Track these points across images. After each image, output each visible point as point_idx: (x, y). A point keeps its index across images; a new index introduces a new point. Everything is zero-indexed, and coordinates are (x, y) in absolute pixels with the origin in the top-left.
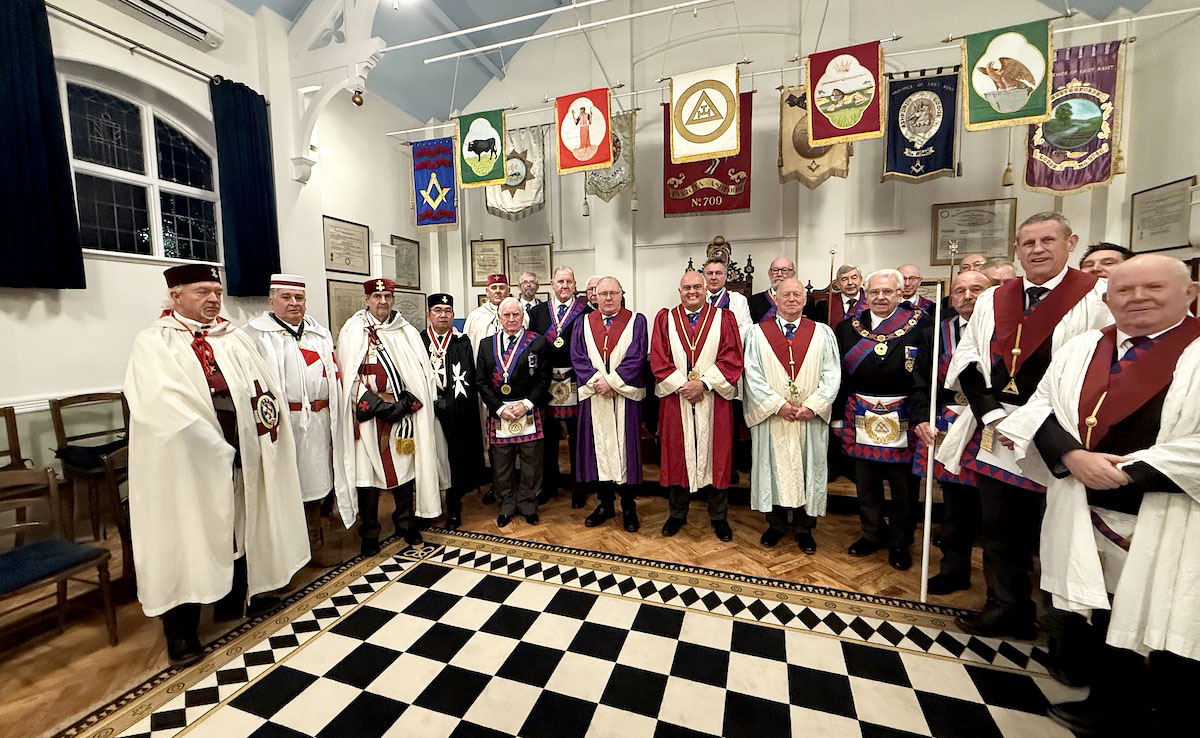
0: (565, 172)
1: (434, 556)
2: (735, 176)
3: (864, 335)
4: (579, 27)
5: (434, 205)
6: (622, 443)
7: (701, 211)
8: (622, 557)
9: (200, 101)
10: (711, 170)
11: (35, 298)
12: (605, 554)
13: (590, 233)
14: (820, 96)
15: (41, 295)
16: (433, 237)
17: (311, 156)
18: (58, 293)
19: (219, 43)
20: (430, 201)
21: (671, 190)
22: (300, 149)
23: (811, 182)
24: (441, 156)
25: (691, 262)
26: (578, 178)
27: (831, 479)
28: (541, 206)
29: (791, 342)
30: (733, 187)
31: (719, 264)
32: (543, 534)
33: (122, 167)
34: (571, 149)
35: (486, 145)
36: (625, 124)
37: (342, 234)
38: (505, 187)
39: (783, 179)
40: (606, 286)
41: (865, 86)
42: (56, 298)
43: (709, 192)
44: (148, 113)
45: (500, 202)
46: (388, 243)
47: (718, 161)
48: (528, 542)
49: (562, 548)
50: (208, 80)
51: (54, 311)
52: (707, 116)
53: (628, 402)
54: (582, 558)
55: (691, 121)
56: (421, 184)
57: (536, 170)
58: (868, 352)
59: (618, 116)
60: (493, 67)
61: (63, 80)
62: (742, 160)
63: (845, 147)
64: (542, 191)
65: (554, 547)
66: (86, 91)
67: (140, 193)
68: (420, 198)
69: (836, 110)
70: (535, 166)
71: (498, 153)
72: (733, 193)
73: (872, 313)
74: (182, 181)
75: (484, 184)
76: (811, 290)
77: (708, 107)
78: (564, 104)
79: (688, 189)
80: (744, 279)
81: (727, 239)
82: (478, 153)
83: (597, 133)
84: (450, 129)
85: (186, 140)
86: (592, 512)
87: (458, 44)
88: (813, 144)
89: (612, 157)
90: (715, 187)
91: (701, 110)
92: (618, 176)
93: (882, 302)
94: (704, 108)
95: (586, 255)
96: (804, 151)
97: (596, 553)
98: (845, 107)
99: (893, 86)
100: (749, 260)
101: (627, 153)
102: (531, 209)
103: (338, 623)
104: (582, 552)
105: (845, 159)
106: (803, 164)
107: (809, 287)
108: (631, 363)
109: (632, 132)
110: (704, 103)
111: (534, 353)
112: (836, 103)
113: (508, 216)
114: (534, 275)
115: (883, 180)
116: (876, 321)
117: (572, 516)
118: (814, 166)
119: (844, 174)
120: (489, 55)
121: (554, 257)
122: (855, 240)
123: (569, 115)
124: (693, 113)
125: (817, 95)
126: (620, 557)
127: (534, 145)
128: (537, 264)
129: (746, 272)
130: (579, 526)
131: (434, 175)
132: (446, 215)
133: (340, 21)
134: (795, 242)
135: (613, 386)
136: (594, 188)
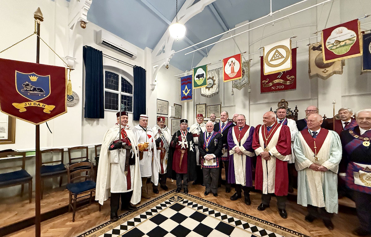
0: (226, 81)
1: (180, 201)
2: (290, 78)
3: (356, 137)
4: (231, 37)
5: (186, 94)
6: (244, 171)
7: (275, 91)
8: (244, 214)
9: (131, 72)
10: (279, 76)
11: (95, 121)
12: (238, 212)
13: (234, 101)
14: (328, 44)
15: (96, 120)
16: (186, 104)
17: (155, 83)
18: (99, 119)
19: (136, 57)
20: (185, 93)
21: (263, 85)
22: (152, 81)
23: (324, 77)
24: (189, 81)
25: (271, 109)
26: (230, 83)
27: (340, 197)
28: (218, 93)
29: (315, 139)
30: (288, 82)
31: (283, 109)
32: (215, 200)
33: (114, 89)
34: (228, 74)
35: (201, 76)
36: (246, 65)
37: (162, 104)
38: (207, 88)
39: (311, 77)
40: (240, 117)
41: (351, 37)
42: (98, 121)
43: (279, 84)
44: (120, 76)
45: (205, 92)
46: (173, 106)
47: (282, 73)
48: (210, 202)
49: (222, 206)
50: (133, 67)
51: (98, 124)
52: (278, 58)
53: (247, 157)
54: (229, 212)
55: (272, 60)
56: (183, 89)
57: (216, 82)
58: (359, 145)
59: (244, 63)
60: (204, 53)
61: (104, 70)
62: (293, 71)
63: (341, 62)
64: (218, 88)
65: (219, 205)
66: (109, 72)
67: (117, 95)
68: (182, 93)
69: (337, 48)
70: (216, 81)
71: (205, 77)
72: (288, 84)
73: (359, 127)
74: (126, 92)
75: (200, 87)
76: (326, 119)
77: (278, 55)
78: (226, 61)
79: (270, 84)
80: (294, 115)
81: (286, 101)
82: (199, 78)
83: (237, 68)
84: (191, 73)
85: (127, 82)
86: (233, 195)
87: (194, 48)
88: (325, 62)
89: (242, 75)
90: (281, 82)
91: (276, 56)
92: (244, 81)
93: (365, 123)
94: (277, 55)
95: (232, 108)
96: (320, 65)
97: (234, 210)
98: (341, 46)
99: (365, 36)
100: (296, 108)
101: (247, 74)
102: (215, 94)
103: (152, 217)
104: (229, 209)
105: (341, 67)
106: (320, 71)
107: (325, 117)
108: (248, 143)
109: (249, 67)
110: (277, 53)
111: (216, 139)
112: (337, 45)
113: (207, 96)
114: (214, 114)
115: (362, 73)
116: (363, 131)
117: (225, 195)
118: (325, 71)
119: (340, 73)
120: (203, 50)
121: (222, 108)
122: (347, 99)
123: (227, 64)
124: (272, 58)
125: (327, 44)
126: (243, 214)
127: (216, 75)
128: (216, 111)
129: (294, 112)
130: (228, 199)
131: (186, 86)
132: (189, 97)
133: (164, 47)
134: (317, 100)
135: (242, 151)
136: (235, 86)
